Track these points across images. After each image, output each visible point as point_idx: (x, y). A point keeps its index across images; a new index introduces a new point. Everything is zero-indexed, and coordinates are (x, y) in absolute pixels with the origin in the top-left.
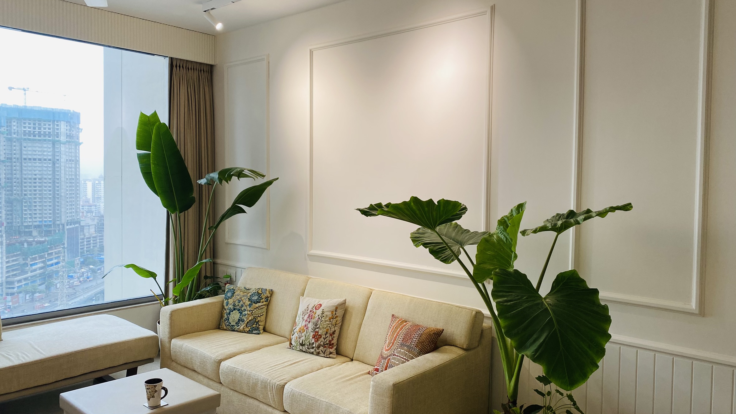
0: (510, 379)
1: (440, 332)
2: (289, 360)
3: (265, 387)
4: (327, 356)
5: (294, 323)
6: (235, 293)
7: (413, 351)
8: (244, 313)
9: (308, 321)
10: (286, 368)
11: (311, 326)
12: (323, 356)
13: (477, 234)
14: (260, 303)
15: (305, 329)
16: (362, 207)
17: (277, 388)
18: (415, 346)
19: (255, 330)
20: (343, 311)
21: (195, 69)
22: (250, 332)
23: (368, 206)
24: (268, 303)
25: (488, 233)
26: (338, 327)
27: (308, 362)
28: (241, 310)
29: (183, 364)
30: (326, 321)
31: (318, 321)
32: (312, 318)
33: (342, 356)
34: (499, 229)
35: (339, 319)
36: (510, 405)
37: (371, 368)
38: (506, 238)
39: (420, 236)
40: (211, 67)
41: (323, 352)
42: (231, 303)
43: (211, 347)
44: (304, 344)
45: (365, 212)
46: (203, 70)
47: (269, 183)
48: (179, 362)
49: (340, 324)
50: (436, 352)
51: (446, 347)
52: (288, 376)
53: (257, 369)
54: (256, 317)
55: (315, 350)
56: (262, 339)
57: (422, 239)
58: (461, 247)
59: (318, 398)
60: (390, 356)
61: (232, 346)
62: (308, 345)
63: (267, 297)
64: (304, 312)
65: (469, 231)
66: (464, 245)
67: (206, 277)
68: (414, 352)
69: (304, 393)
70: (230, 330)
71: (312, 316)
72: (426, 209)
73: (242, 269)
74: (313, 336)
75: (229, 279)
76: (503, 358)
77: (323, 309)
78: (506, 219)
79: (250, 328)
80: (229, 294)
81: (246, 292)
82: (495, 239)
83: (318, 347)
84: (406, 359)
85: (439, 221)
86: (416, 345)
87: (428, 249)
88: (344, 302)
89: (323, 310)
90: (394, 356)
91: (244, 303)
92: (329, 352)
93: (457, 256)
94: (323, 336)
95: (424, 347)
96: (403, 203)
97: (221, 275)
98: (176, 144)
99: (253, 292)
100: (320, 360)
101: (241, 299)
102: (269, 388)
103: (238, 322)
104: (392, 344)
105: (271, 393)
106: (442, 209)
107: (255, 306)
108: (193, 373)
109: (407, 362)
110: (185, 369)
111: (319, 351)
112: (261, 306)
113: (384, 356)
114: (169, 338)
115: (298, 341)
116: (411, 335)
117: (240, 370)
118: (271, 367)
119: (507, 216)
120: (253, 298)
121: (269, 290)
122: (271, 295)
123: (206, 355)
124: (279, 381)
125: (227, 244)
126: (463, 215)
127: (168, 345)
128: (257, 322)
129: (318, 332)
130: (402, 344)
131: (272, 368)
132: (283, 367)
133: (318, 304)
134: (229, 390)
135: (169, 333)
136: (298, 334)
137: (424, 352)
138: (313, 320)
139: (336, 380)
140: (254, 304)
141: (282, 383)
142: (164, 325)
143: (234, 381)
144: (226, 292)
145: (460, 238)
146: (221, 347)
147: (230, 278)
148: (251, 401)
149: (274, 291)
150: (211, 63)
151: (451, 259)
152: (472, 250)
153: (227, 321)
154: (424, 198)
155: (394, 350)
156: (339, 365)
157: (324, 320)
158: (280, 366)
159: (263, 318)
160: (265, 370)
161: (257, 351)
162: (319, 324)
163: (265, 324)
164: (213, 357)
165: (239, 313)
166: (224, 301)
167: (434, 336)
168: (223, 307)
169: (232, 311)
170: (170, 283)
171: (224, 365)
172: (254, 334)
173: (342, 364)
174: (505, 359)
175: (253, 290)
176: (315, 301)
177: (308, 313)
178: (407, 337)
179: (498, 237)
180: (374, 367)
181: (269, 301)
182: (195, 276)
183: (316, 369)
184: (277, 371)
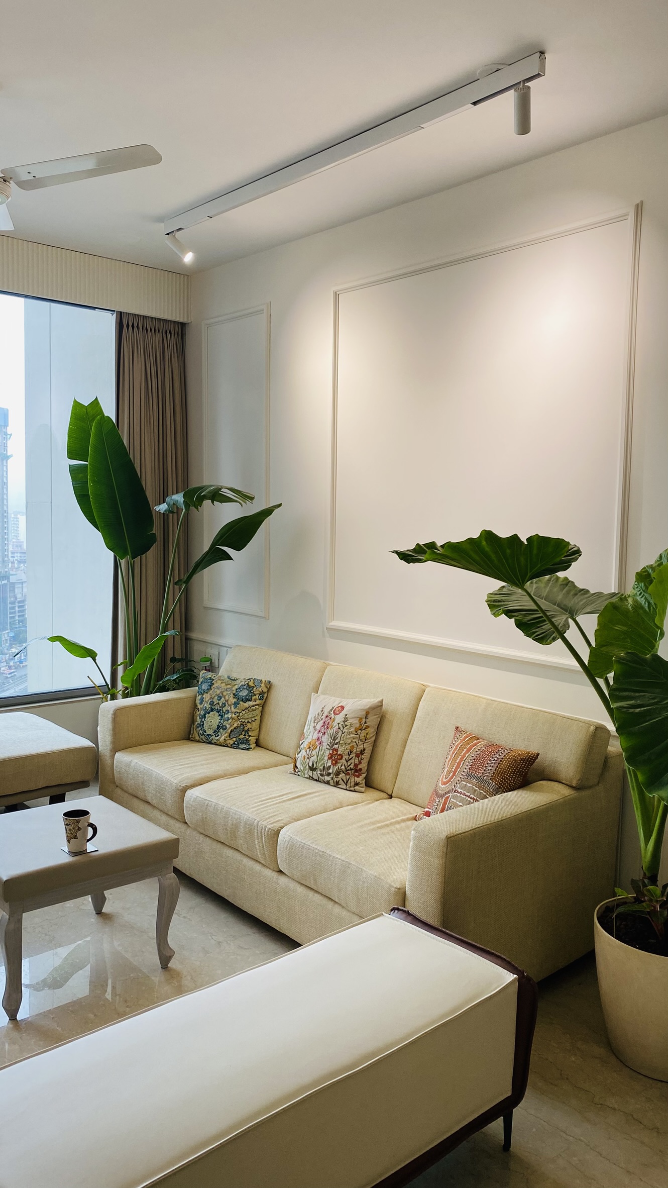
0: (647, 840)
1: (533, 757)
2: (290, 791)
3: (250, 832)
4: (351, 789)
5: (302, 735)
6: (213, 684)
7: (486, 786)
8: (226, 716)
9: (323, 732)
10: (284, 804)
11: (326, 739)
12: (344, 787)
13: (600, 597)
14: (251, 701)
15: (317, 743)
16: (402, 549)
17: (267, 834)
18: (491, 779)
19: (243, 743)
20: (378, 718)
21: (157, 331)
22: (235, 746)
23: (412, 547)
24: (264, 703)
25: (619, 595)
26: (370, 744)
27: (319, 796)
28: (221, 711)
29: (131, 791)
30: (350, 733)
31: (337, 733)
32: (328, 728)
33: (375, 790)
34: (637, 588)
35: (372, 731)
36: (644, 882)
37: (418, 811)
38: (649, 604)
39: (503, 598)
40: (183, 325)
41: (344, 782)
42: (207, 700)
43: (173, 766)
44: (316, 769)
45: (406, 557)
46: (170, 332)
47: (267, 512)
48: (125, 788)
49: (373, 739)
50: (525, 790)
51: (542, 782)
52: (287, 816)
53: (240, 803)
54: (244, 724)
55: (332, 778)
56: (254, 757)
57: (505, 603)
58: (570, 618)
59: (330, 853)
60: (448, 793)
61: (205, 766)
62: (320, 769)
63: (262, 693)
64: (317, 717)
65: (588, 591)
66: (576, 614)
67: (173, 660)
68: (488, 788)
69: (309, 844)
70: (204, 742)
71: (328, 724)
72: (508, 551)
73: (229, 649)
74: (330, 756)
75: (208, 664)
76: (636, 804)
77: (347, 713)
78: (650, 571)
79: (235, 739)
80: (205, 687)
81: (229, 684)
82: (629, 605)
83: (337, 774)
84: (474, 799)
85: (530, 572)
86: (492, 776)
87: (513, 619)
88: (380, 704)
89: (346, 715)
90: (455, 794)
91: (227, 701)
92: (353, 783)
93: (562, 632)
94: (345, 757)
95: (505, 781)
96: (468, 541)
97: (196, 657)
98: (128, 452)
99: (241, 684)
100: (340, 794)
101: (222, 694)
102: (256, 834)
103: (217, 730)
104: (453, 774)
105: (258, 842)
106: (535, 551)
107: (244, 705)
108: (147, 806)
109: (476, 804)
110: (135, 799)
111: (338, 779)
112: (253, 706)
113: (440, 792)
114: (111, 751)
115: (306, 762)
116: (483, 761)
117: (214, 804)
118: (261, 801)
119: (652, 565)
120: (240, 694)
121: (266, 681)
122: (269, 690)
123: (164, 778)
124: (272, 824)
125: (206, 608)
126: (573, 564)
127: (109, 761)
128: (246, 731)
129: (337, 750)
130: (468, 775)
131: (263, 803)
132: (280, 803)
133: (339, 705)
134: (198, 835)
135: (111, 742)
136: (306, 751)
137: (505, 789)
138: (330, 731)
139: (362, 827)
140: (241, 703)
141: (275, 826)
142: (105, 730)
143: (204, 820)
144: (200, 683)
145: (571, 602)
146: (188, 767)
147: (210, 662)
148: (229, 852)
149: (273, 684)
150: (181, 320)
151: (552, 637)
152: (590, 622)
153: (200, 728)
154: (503, 533)
155: (456, 783)
156: (369, 803)
157: (346, 731)
158: (275, 800)
159: (255, 725)
160: (252, 806)
161: (242, 776)
162: (339, 738)
163: (259, 735)
164: (175, 781)
165: (219, 715)
166: (196, 697)
167: (523, 763)
168: (195, 706)
169: (209, 713)
170: (119, 667)
171: (190, 795)
172: (242, 749)
173: (373, 802)
174: (639, 807)
175: (241, 682)
176: (335, 702)
177: (322, 719)
178: (477, 763)
179: (635, 601)
180: (423, 810)
181: (265, 698)
182: (156, 657)
183: (332, 808)
184: (270, 807)
